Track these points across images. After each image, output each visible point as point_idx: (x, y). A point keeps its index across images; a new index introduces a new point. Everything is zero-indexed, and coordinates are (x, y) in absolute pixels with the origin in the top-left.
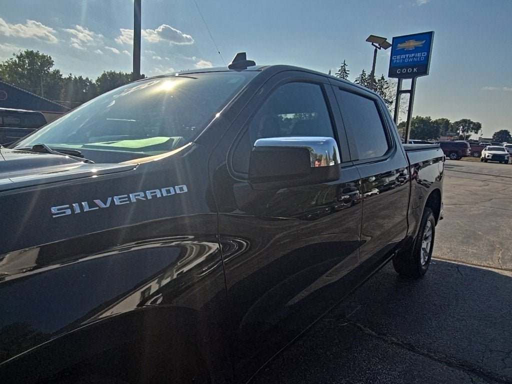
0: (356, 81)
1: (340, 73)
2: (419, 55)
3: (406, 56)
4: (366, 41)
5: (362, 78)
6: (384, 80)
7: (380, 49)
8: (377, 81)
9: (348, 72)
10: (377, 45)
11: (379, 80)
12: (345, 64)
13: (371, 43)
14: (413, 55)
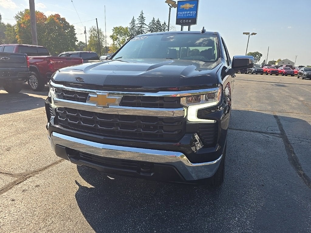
0: (150, 24)
1: (140, 18)
2: (192, 12)
3: (185, 13)
4: (165, 2)
5: (153, 22)
6: (166, 24)
7: (172, 7)
8: (162, 25)
9: (144, 18)
10: (171, 5)
11: (163, 25)
12: (142, 13)
13: (168, 4)
14: (189, 12)
